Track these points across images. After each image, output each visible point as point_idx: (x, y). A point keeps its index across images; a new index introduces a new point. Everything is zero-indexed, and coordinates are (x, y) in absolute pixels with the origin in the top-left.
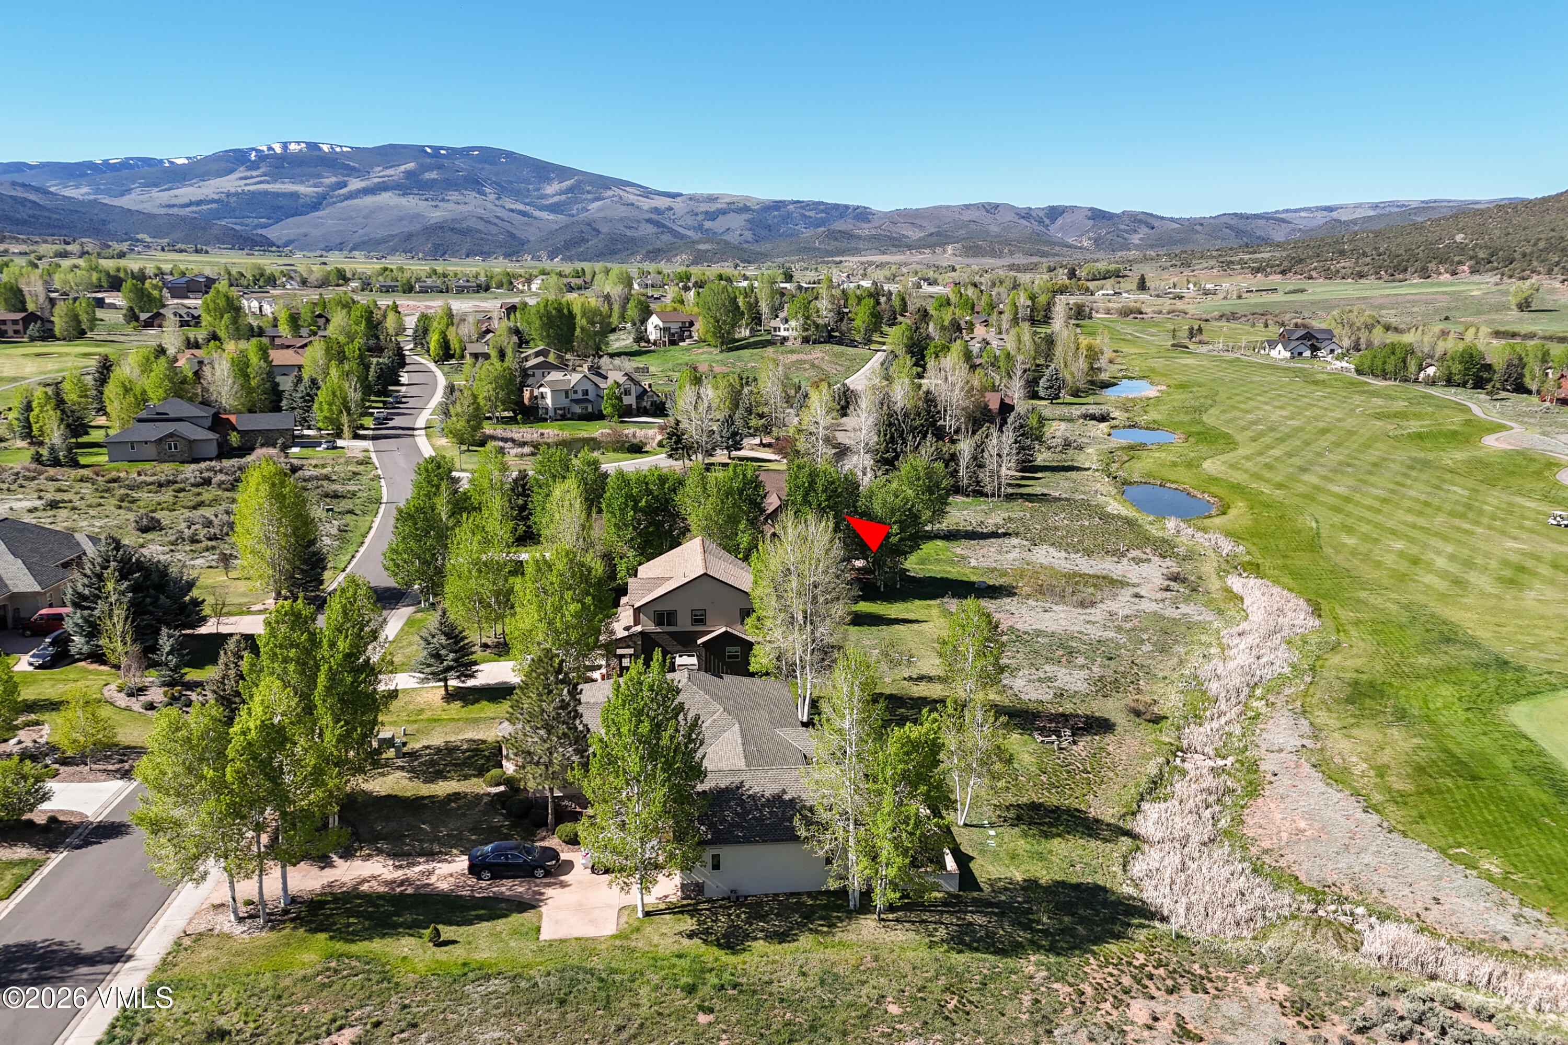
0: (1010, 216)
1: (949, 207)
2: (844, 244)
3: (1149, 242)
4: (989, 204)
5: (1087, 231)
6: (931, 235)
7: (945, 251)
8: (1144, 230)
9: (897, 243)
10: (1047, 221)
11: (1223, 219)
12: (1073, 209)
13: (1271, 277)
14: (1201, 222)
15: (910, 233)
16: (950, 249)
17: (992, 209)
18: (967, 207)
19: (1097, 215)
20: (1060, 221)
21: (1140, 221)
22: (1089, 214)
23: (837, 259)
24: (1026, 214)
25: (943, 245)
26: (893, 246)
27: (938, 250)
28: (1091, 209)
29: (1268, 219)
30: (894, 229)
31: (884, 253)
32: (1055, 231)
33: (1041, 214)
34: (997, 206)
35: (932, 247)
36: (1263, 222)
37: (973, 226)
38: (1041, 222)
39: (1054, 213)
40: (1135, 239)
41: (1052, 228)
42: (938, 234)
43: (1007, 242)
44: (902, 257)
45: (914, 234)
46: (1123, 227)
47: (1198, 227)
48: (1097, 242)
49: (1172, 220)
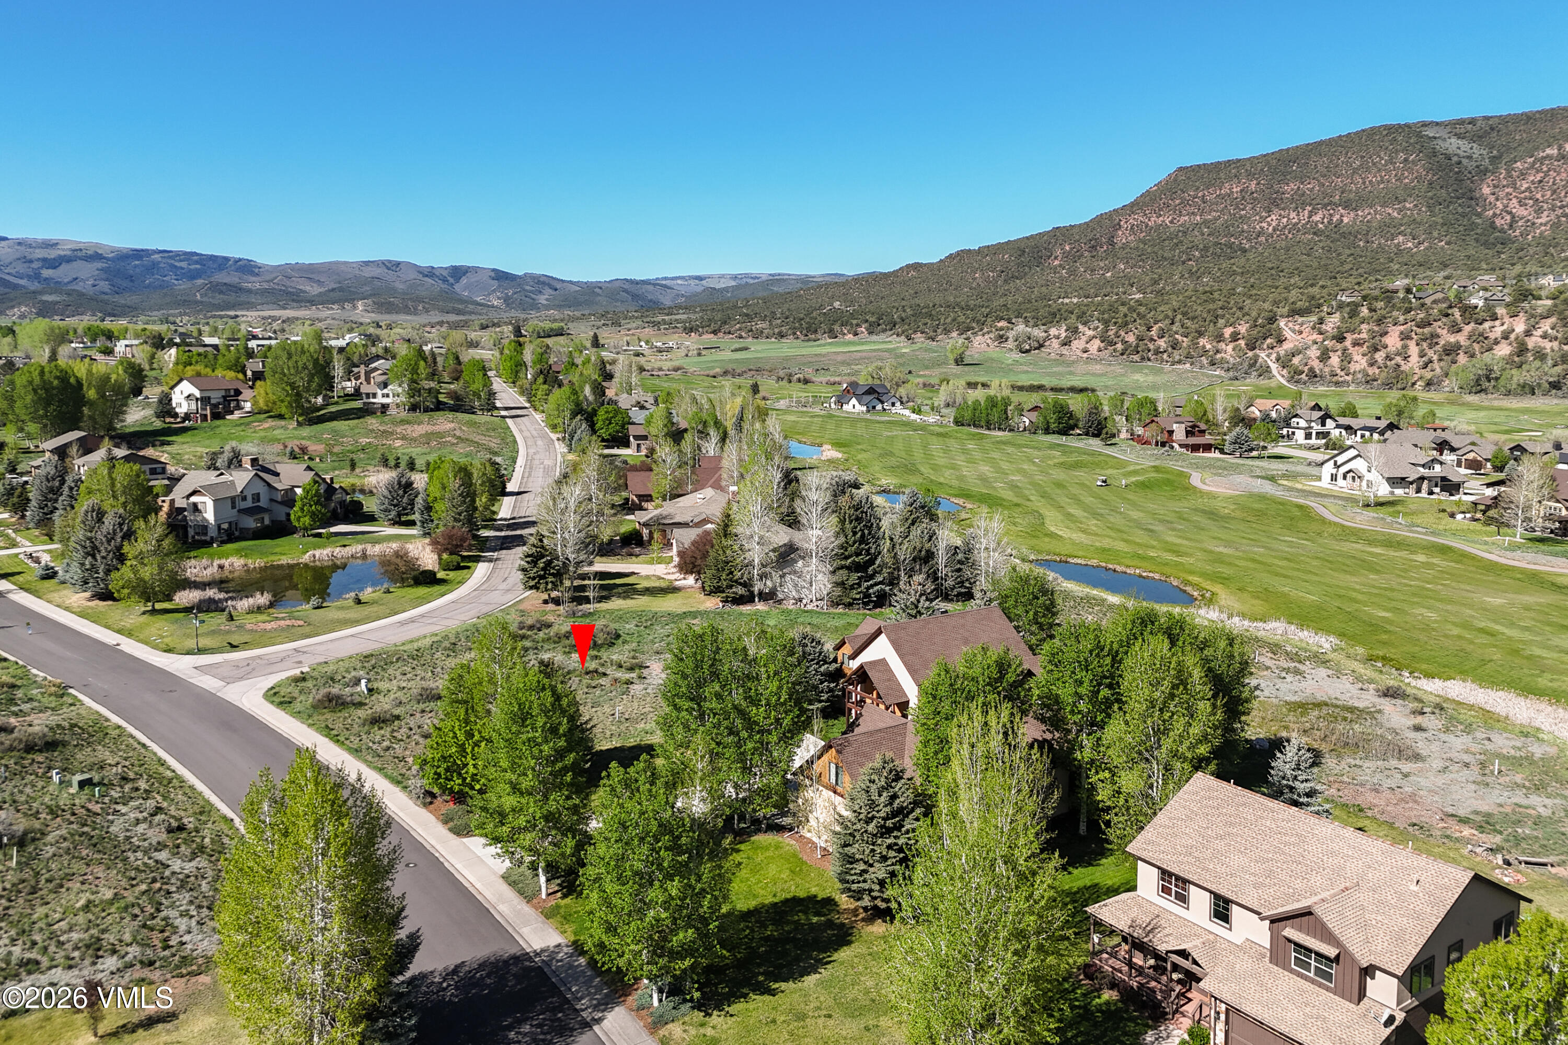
0: (413, 275)
1: (345, 263)
2: (232, 298)
3: (557, 302)
4: (390, 261)
5: (494, 291)
6: (333, 290)
7: (355, 307)
8: (548, 292)
9: (297, 299)
10: (451, 280)
11: (617, 284)
12: (476, 269)
13: (704, 337)
14: (598, 285)
15: (308, 288)
16: (360, 305)
17: (394, 266)
18: (367, 263)
19: (501, 276)
20: (464, 280)
21: (544, 283)
22: (493, 274)
23: (232, 313)
24: (430, 273)
25: (352, 300)
26: (293, 300)
27: (348, 306)
28: (494, 270)
29: (655, 285)
30: (288, 283)
31: (285, 309)
32: (460, 288)
33: (445, 273)
34: (398, 264)
35: (341, 301)
36: (651, 288)
37: (376, 282)
38: (445, 280)
39: (458, 272)
40: (542, 299)
41: (457, 287)
42: (341, 289)
43: (420, 300)
44: (308, 312)
45: (313, 290)
46: (528, 288)
47: (597, 290)
48: (507, 300)
49: (571, 282)
